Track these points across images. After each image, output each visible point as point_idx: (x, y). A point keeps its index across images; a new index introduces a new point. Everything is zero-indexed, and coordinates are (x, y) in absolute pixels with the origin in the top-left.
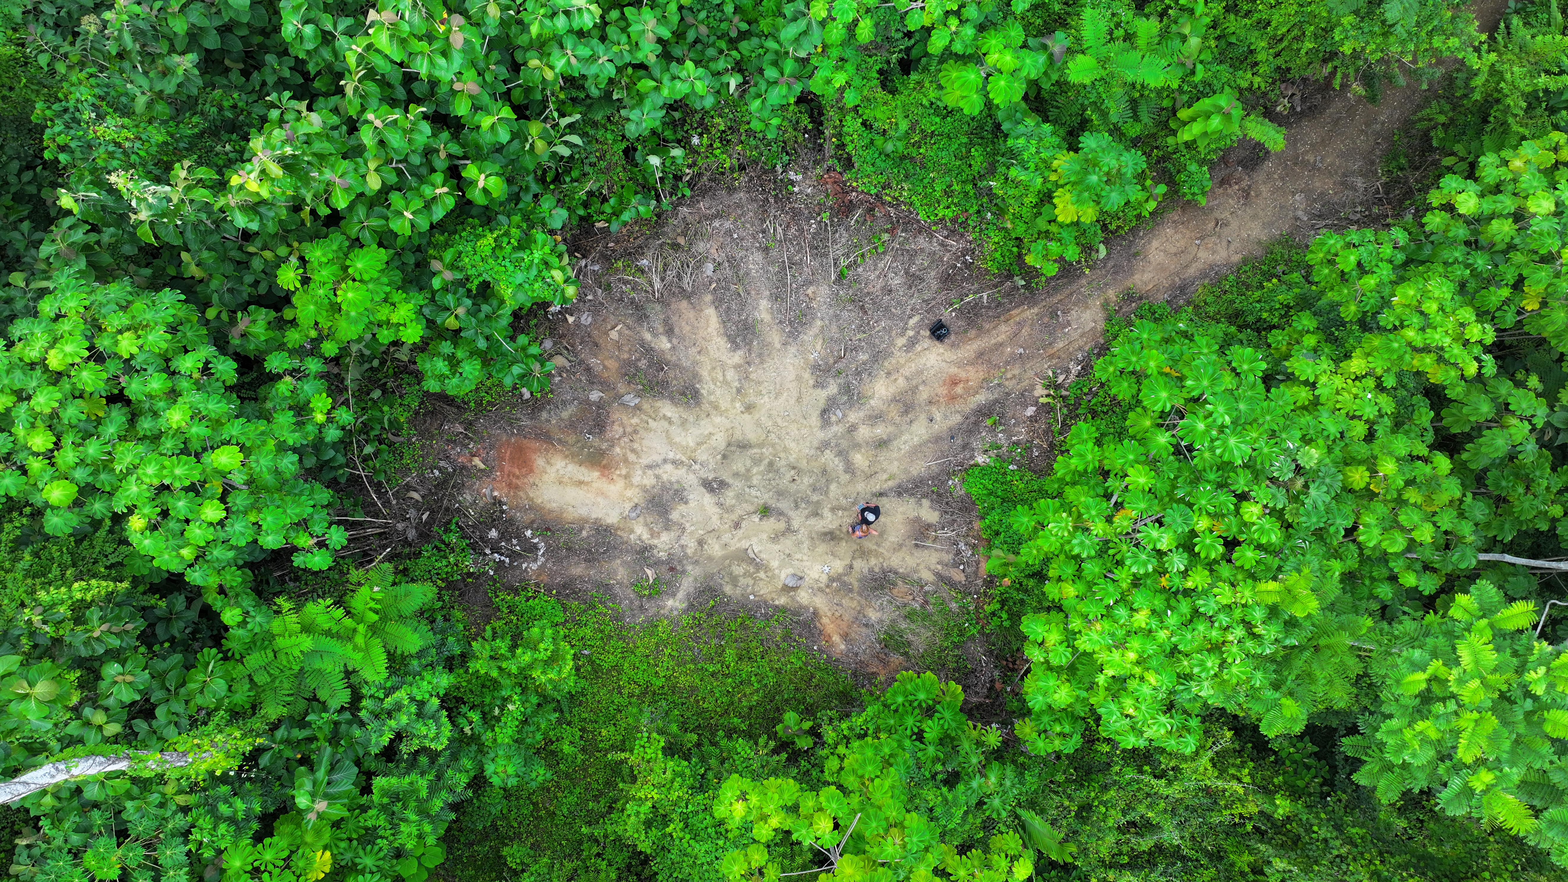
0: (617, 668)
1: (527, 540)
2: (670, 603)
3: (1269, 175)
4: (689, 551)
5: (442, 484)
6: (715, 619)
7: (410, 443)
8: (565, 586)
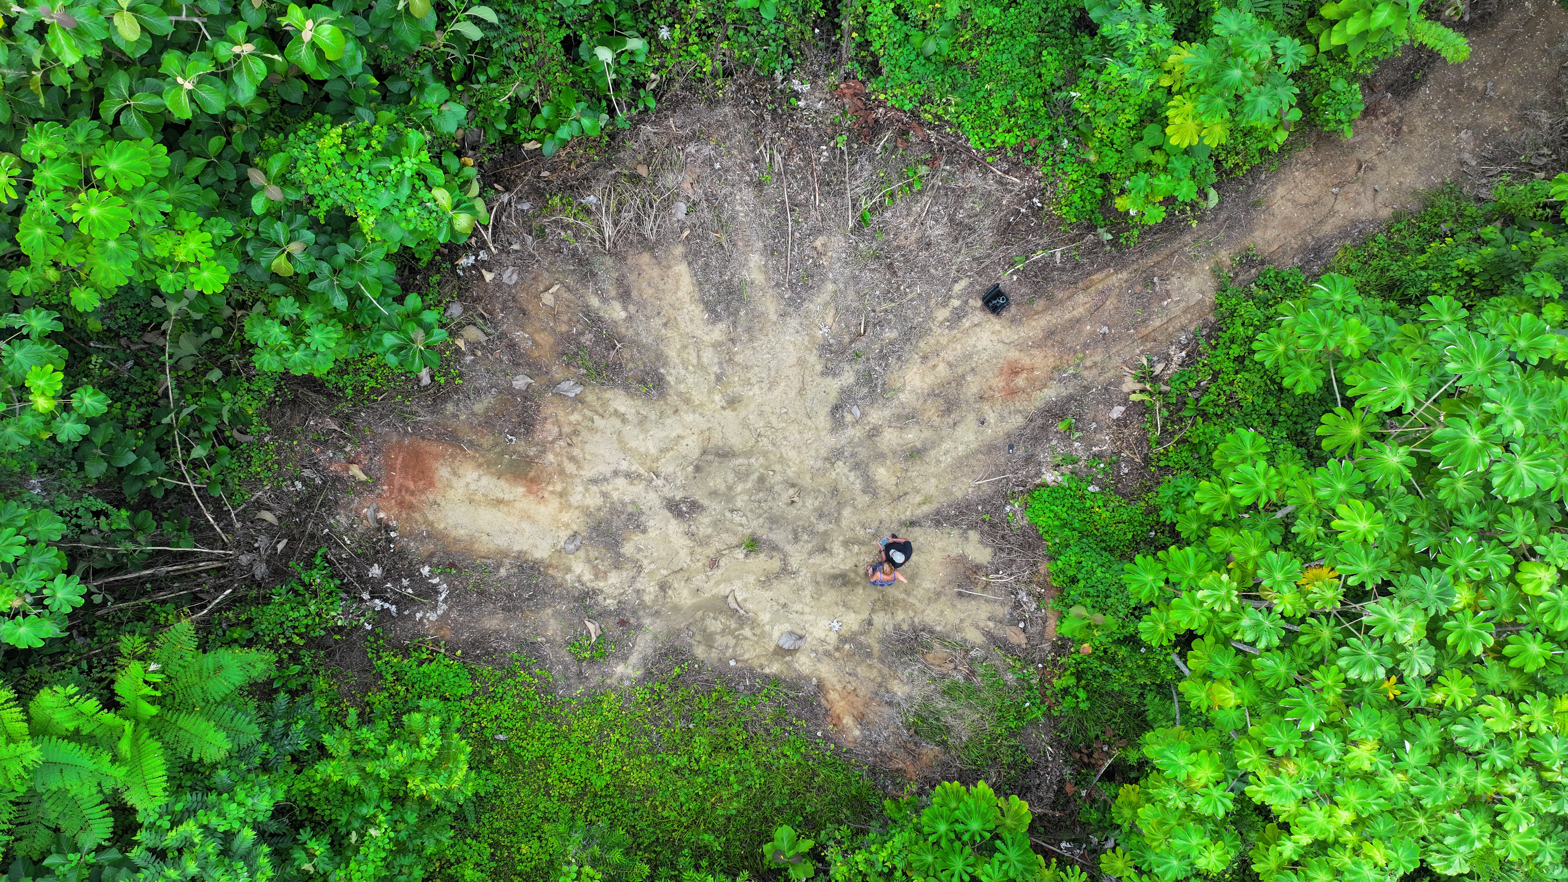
0: (545, 760)
1: (423, 579)
2: (620, 669)
3: (1426, 105)
4: (647, 598)
5: (306, 502)
6: (681, 693)
7: (262, 445)
8: (474, 645)
